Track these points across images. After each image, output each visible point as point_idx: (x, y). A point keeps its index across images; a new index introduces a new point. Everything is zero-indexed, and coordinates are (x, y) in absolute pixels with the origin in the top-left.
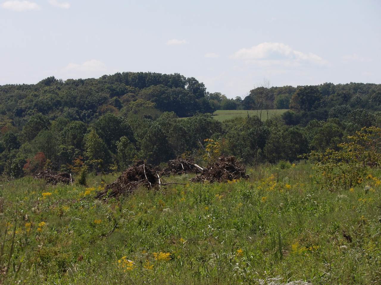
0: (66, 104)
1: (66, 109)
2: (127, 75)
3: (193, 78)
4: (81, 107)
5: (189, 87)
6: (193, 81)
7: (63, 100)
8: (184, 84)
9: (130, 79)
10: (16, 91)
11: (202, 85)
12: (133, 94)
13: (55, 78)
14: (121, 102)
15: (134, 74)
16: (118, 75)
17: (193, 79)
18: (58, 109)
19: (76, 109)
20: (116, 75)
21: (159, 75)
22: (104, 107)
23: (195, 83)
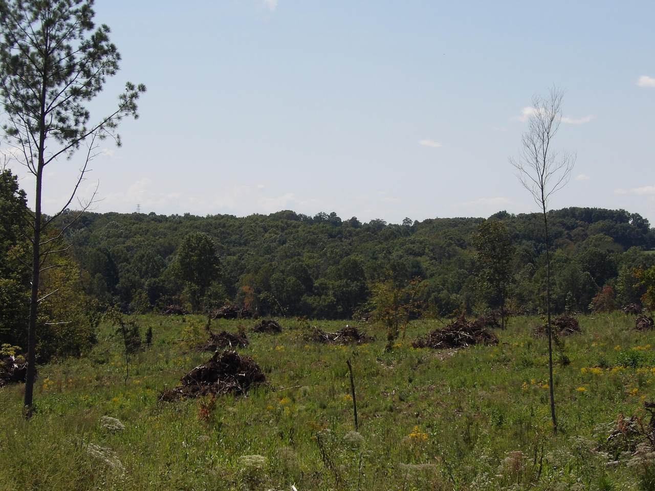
0: (524, 237)
1: (524, 241)
2: (573, 210)
3: (636, 214)
4: (538, 241)
5: (633, 223)
6: (636, 217)
7: (521, 233)
8: (628, 219)
9: (577, 213)
10: (474, 224)
11: (646, 221)
12: (583, 228)
13: (507, 212)
14: (572, 235)
15: (581, 209)
16: (565, 210)
17: (638, 215)
18: (516, 242)
19: (534, 242)
20: (563, 209)
21: (605, 211)
22: (560, 241)
23: (639, 219)
